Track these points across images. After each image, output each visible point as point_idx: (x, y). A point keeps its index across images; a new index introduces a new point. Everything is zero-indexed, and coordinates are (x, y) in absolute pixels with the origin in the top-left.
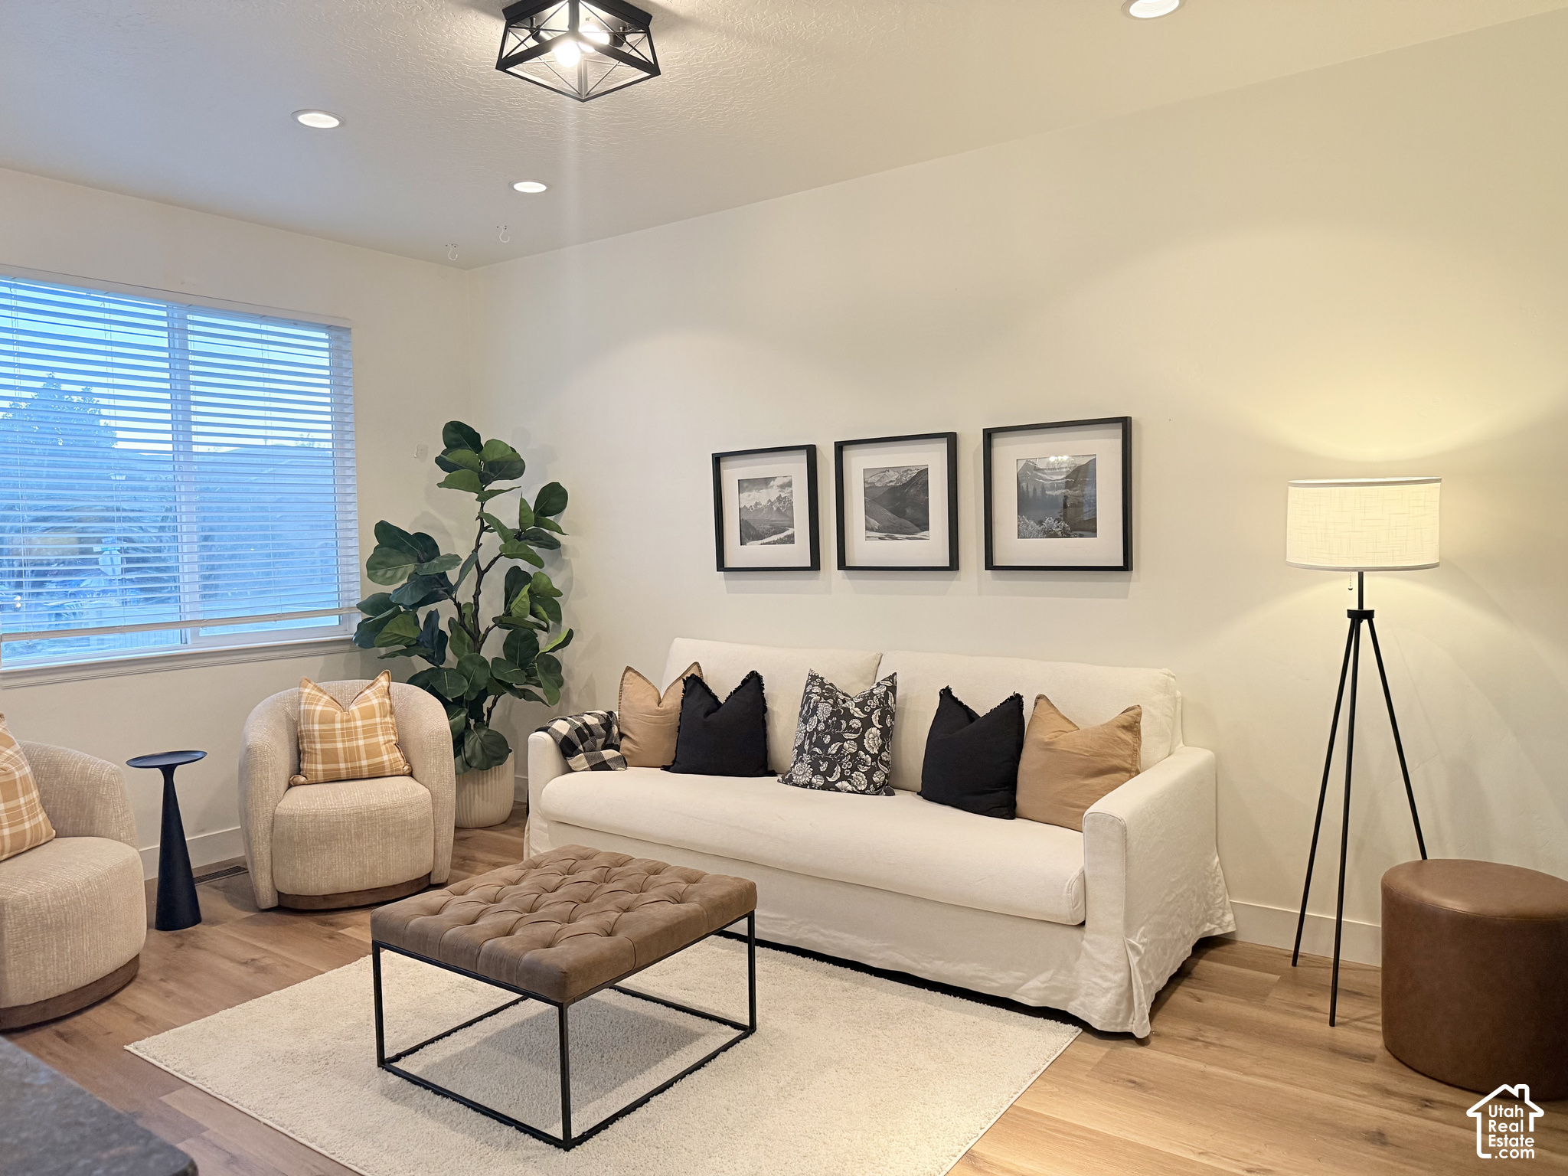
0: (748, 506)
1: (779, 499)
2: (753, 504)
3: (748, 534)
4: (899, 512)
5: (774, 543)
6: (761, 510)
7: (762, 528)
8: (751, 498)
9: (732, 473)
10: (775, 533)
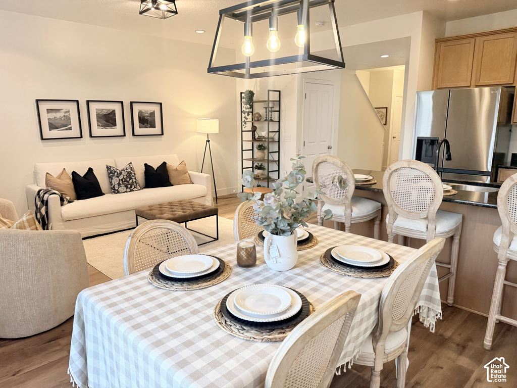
0: (51, 118)
1: (64, 116)
2: (53, 117)
3: (52, 127)
4: (107, 121)
5: (63, 130)
6: (57, 119)
7: (57, 125)
8: (52, 115)
9: (44, 107)
10: (63, 127)
